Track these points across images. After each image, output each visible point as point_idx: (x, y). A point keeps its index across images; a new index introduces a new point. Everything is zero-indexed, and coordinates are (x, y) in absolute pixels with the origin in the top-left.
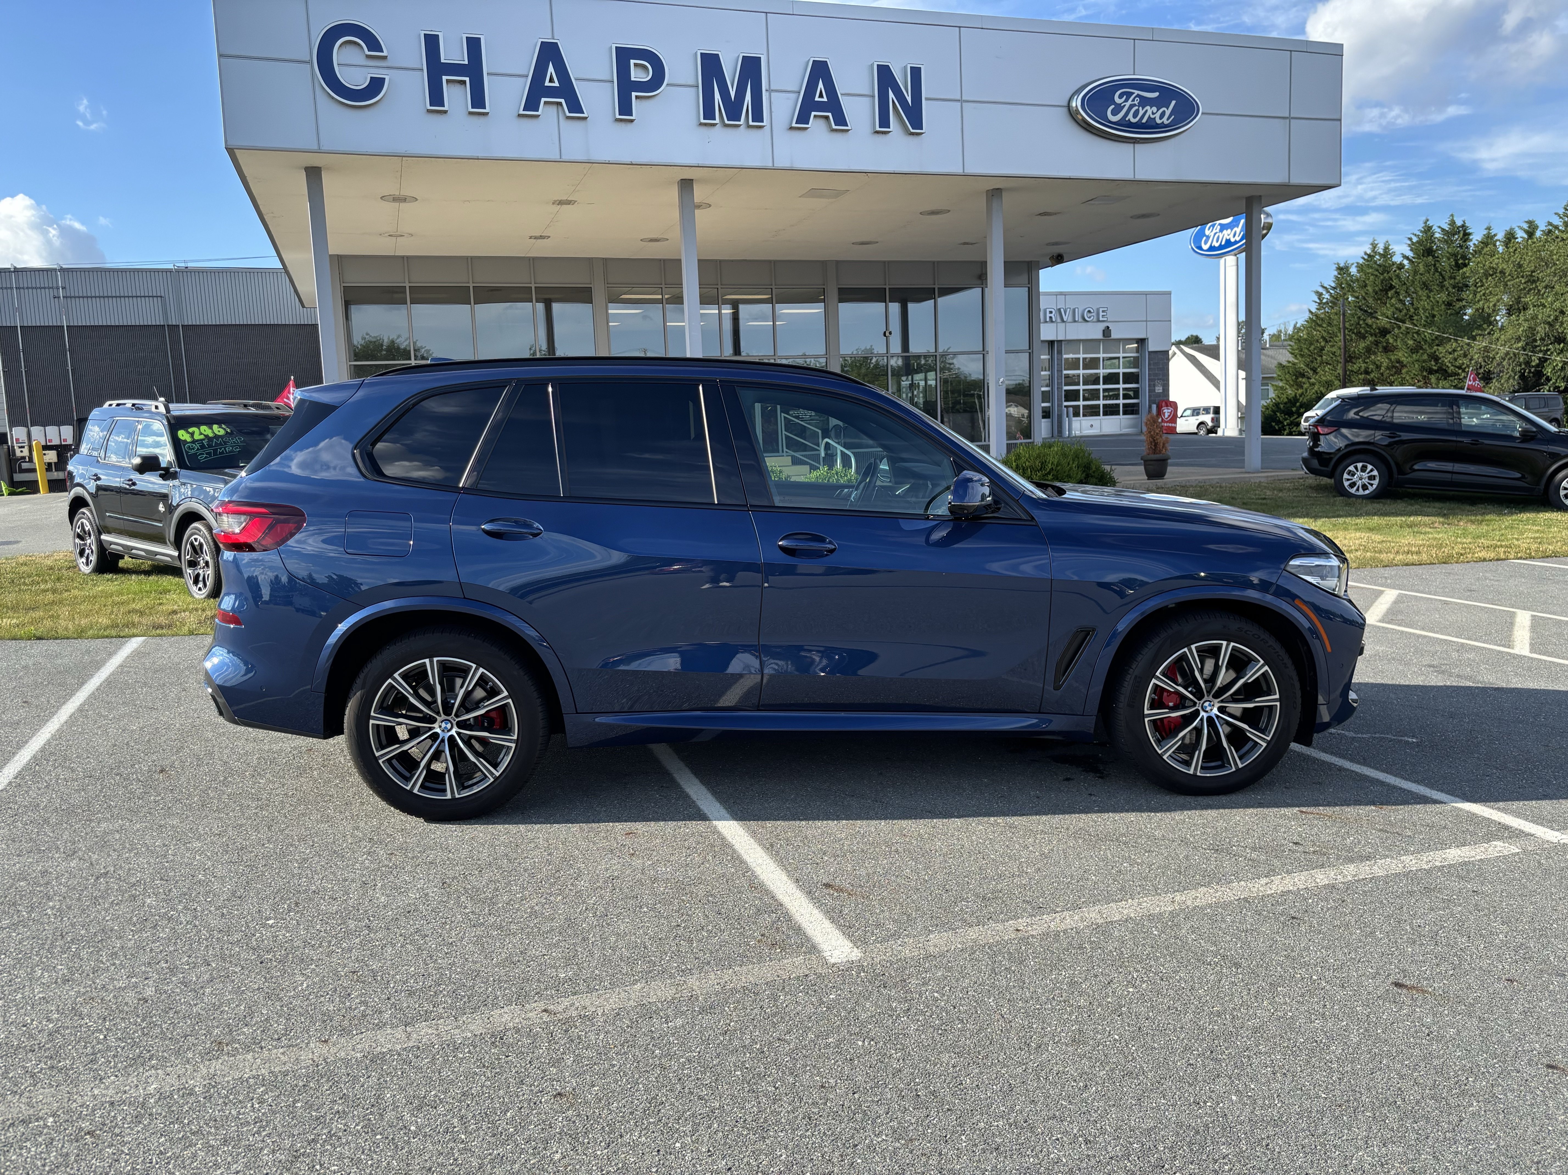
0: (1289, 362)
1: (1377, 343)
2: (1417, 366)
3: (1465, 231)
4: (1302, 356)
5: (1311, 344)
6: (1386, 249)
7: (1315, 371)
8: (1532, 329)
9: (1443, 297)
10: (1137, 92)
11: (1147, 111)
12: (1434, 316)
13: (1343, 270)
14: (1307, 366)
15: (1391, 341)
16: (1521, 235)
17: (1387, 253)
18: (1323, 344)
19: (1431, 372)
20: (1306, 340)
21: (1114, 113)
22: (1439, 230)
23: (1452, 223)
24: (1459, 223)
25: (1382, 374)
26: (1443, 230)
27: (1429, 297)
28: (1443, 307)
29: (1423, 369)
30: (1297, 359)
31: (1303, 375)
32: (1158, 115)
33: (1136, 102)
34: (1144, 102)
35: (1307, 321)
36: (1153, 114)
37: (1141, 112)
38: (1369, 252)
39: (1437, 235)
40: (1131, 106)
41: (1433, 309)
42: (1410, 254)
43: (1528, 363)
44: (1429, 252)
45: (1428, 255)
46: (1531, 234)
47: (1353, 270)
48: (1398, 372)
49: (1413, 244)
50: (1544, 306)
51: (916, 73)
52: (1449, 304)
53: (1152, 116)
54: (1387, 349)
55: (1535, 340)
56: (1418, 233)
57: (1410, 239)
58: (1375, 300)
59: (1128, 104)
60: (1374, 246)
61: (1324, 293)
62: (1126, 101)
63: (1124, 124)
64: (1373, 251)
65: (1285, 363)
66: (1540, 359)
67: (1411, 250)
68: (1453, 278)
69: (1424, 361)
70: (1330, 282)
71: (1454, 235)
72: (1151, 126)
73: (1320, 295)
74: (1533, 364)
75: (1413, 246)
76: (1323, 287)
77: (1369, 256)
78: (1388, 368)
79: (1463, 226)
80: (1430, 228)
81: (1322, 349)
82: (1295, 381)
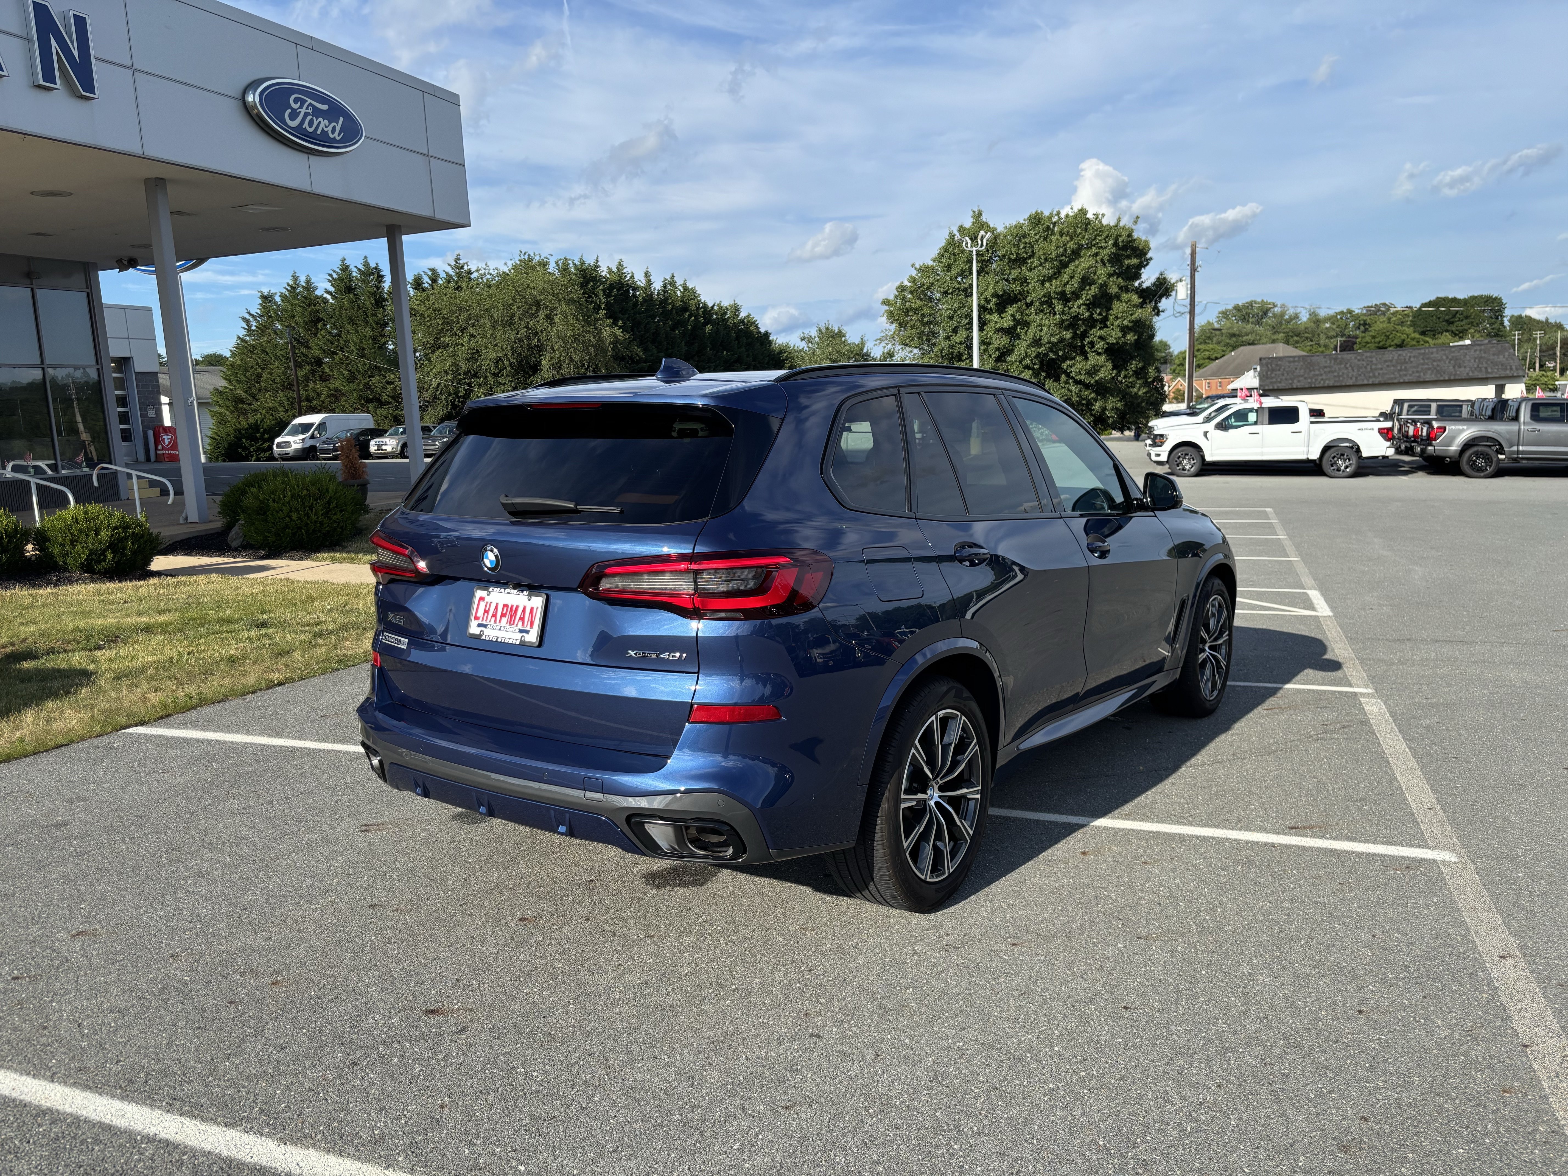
0: (226, 388)
1: (313, 372)
2: (355, 395)
3: (378, 273)
4: (239, 382)
5: (246, 371)
6: (308, 282)
7: (254, 397)
8: (455, 365)
9: (369, 332)
10: (309, 101)
11: (320, 122)
12: (363, 349)
13: (267, 299)
14: (246, 392)
15: (327, 370)
16: (426, 281)
17: (309, 286)
18: (260, 371)
19: (369, 401)
20: (240, 366)
21: (292, 118)
22: (356, 270)
23: (366, 264)
24: (373, 265)
25: (323, 402)
26: (359, 270)
27: (357, 332)
28: (371, 341)
29: (361, 397)
30: (232, 385)
31: (242, 401)
32: (329, 129)
33: (310, 111)
34: (317, 113)
35: (236, 348)
36: (326, 127)
37: (316, 123)
38: (291, 283)
39: (354, 274)
40: (306, 114)
41: (361, 342)
42: (332, 289)
43: (456, 394)
44: (349, 289)
45: (349, 293)
46: (434, 280)
47: (278, 299)
48: (337, 400)
49: (334, 280)
50: (462, 345)
51: (80, 22)
52: (374, 339)
53: (326, 129)
54: (324, 378)
55: (460, 374)
56: (338, 270)
57: (331, 275)
58: (305, 330)
59: (303, 111)
60: (295, 278)
61: (251, 319)
62: (301, 107)
63: (299, 131)
64: (295, 283)
65: (221, 389)
66: (466, 390)
67: (333, 285)
68: (375, 315)
69: (361, 390)
70: (256, 310)
71: (370, 275)
72: (323, 139)
73: (247, 321)
74: (461, 394)
75: (333, 282)
76: (249, 313)
77: (291, 286)
78: (328, 396)
79: (376, 268)
80: (347, 267)
81: (259, 376)
82: (236, 407)
